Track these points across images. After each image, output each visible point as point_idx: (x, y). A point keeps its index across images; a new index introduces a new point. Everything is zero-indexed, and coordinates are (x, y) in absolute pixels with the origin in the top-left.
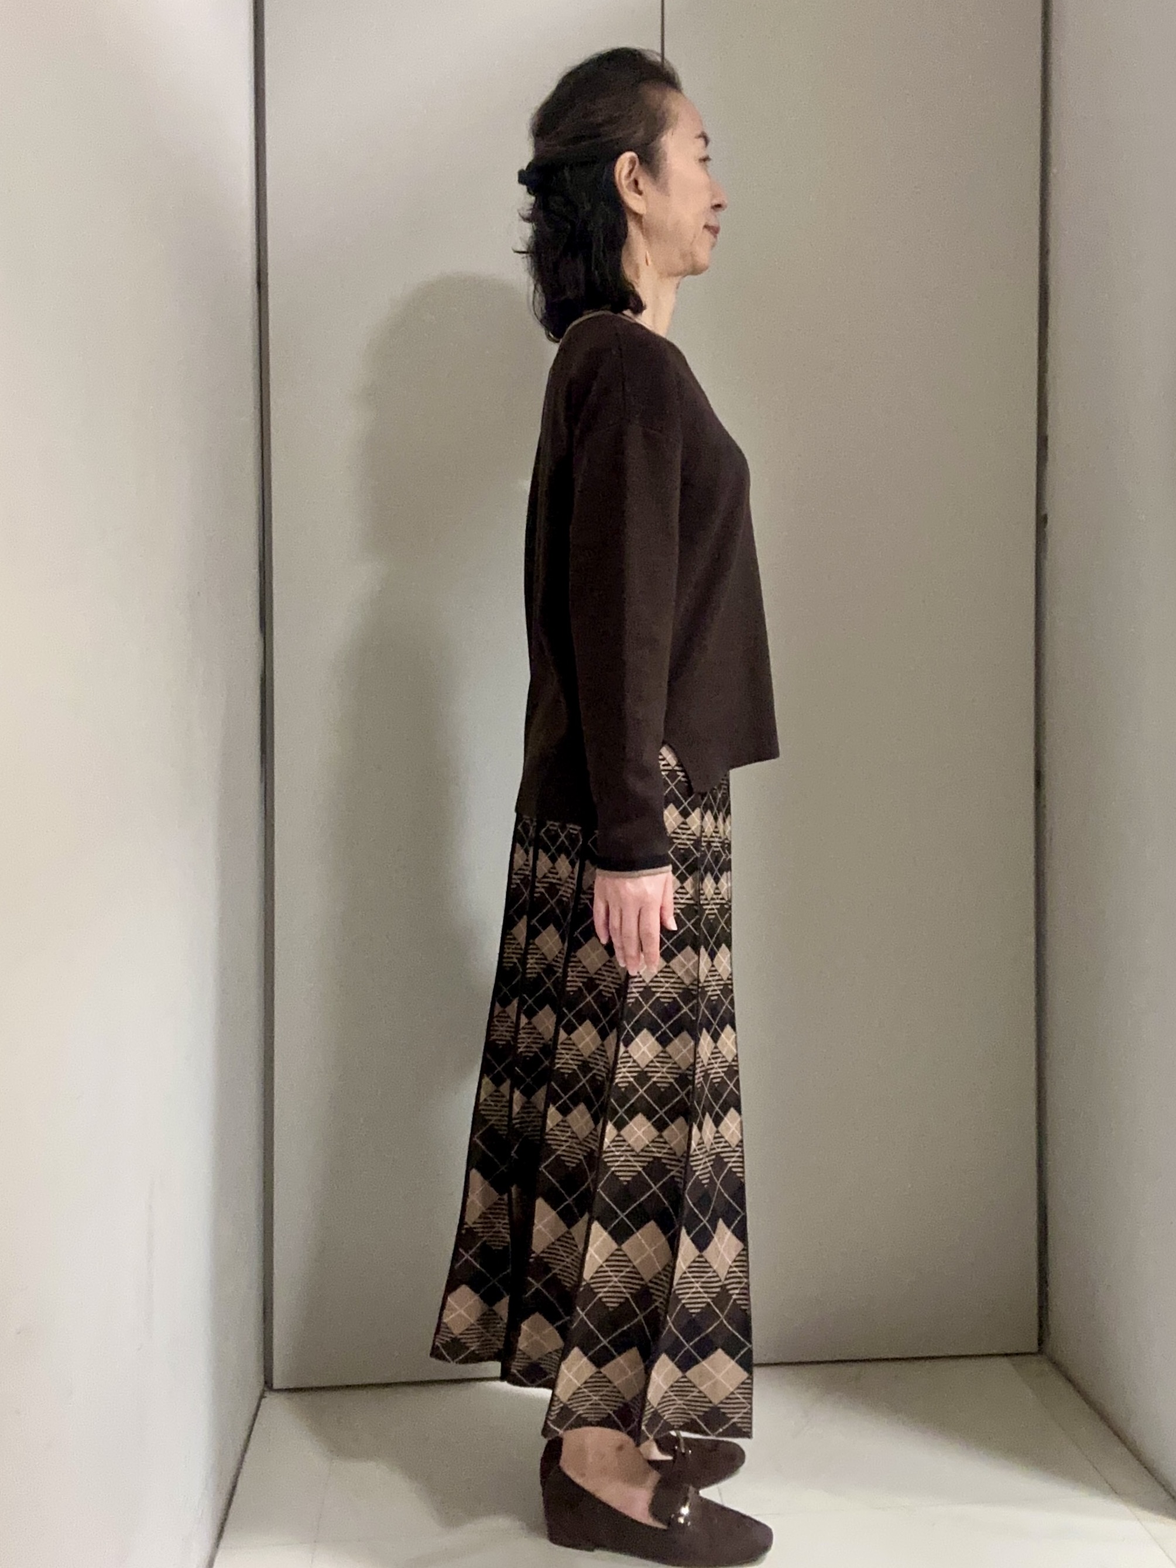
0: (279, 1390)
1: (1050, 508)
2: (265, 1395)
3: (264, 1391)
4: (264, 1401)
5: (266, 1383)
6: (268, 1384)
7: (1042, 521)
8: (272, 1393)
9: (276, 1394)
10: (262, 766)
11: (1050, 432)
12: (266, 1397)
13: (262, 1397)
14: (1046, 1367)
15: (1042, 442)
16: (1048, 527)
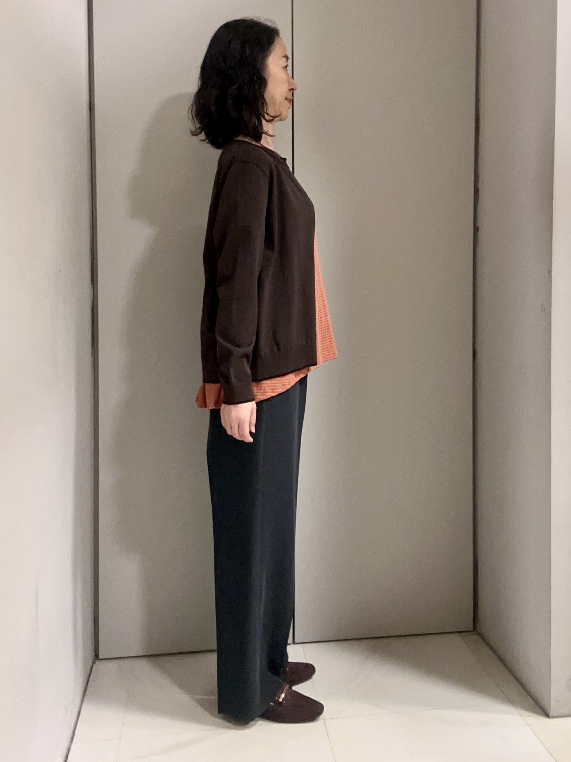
0: (102, 659)
1: (480, 224)
3: (94, 660)
6: (96, 656)
7: (476, 230)
8: (98, 661)
9: (101, 661)
10: (92, 349)
11: (480, 187)
12: (95, 663)
13: (94, 663)
14: (477, 638)
15: (477, 191)
16: (480, 232)
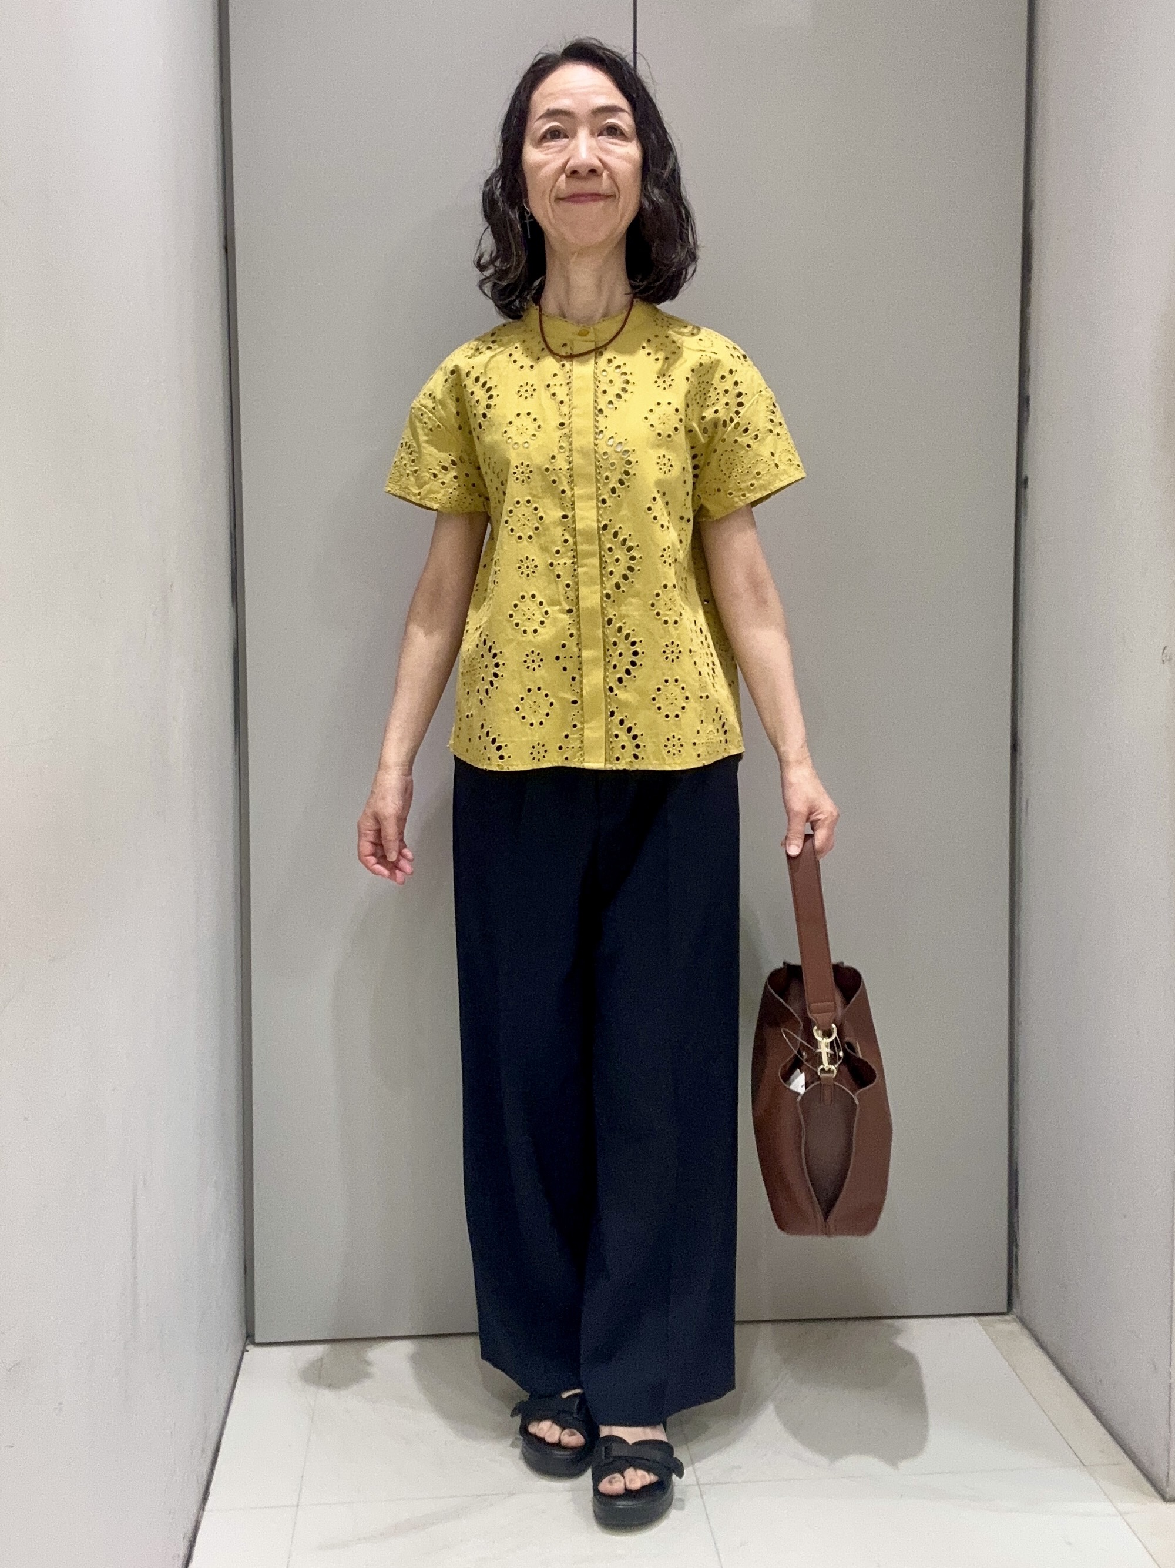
0: (261, 1344)
1: (1028, 472)
2: (248, 1348)
3: (245, 1346)
4: (246, 1353)
5: (248, 1336)
6: (250, 1338)
7: (1022, 483)
8: (253, 1346)
9: (258, 1347)
11: (1032, 391)
12: (247, 1351)
13: (244, 1351)
14: (1015, 1327)
15: (1024, 401)
16: (1029, 490)
